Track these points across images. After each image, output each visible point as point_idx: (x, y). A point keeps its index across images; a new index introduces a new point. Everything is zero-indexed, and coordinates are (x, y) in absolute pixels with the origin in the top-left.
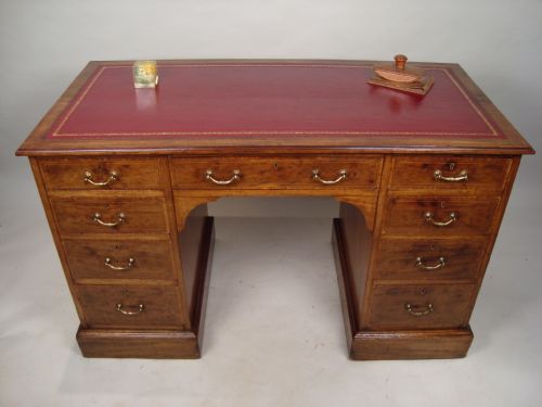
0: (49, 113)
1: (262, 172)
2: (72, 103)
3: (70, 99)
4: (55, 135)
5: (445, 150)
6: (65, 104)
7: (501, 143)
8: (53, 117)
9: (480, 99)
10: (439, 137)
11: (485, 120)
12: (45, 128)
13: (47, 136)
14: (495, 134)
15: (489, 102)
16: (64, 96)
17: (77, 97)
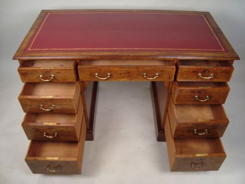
0: (26, 38)
1: (120, 74)
2: (36, 32)
3: (34, 30)
4: (29, 49)
5: (201, 58)
6: (32, 33)
7: (225, 55)
8: (28, 40)
9: (218, 31)
10: (198, 51)
11: (219, 42)
12: (25, 46)
13: (25, 50)
14: (223, 50)
15: (222, 33)
16: (31, 29)
17: (37, 30)
